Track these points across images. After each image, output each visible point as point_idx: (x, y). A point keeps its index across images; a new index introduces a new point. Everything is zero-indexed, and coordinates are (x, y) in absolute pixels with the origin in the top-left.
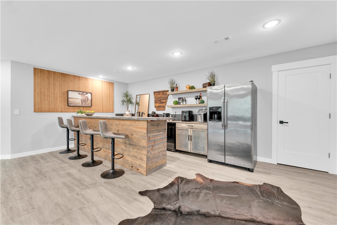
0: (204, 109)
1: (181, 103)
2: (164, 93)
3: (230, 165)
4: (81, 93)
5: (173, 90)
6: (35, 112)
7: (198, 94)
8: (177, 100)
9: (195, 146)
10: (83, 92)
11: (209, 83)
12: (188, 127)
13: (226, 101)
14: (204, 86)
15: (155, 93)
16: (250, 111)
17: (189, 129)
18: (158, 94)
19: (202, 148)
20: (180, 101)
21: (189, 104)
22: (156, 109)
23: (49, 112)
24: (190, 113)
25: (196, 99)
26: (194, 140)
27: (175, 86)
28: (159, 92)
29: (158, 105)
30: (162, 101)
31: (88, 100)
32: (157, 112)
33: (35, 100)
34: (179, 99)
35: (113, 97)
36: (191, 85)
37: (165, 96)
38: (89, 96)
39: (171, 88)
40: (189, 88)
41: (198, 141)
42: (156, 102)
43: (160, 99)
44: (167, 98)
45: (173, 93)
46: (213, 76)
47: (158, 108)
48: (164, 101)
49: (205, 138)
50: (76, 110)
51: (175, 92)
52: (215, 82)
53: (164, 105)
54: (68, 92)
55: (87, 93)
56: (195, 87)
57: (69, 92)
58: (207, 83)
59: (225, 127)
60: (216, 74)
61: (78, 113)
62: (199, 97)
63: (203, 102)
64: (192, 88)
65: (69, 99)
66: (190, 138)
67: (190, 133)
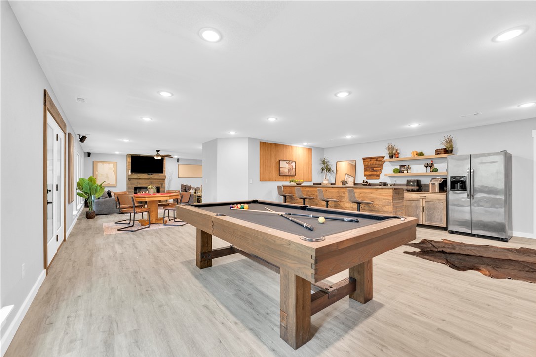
0: (438, 177)
1: (405, 172)
2: (378, 159)
3: (478, 235)
4: (288, 162)
5: (391, 157)
6: (260, 181)
7: (429, 162)
8: (398, 167)
9: (430, 217)
10: (290, 161)
11: (445, 149)
12: (419, 197)
13: (472, 170)
14: (438, 152)
15: (364, 159)
16: (503, 180)
17: (421, 200)
18: (369, 160)
19: (439, 220)
20: (403, 169)
21: (415, 172)
22: (365, 177)
23: (268, 181)
24: (418, 182)
25: (427, 167)
26: (428, 211)
27: (394, 152)
28: (371, 159)
29: (368, 173)
30: (375, 169)
31: (293, 168)
32: (370, 182)
33: (260, 170)
34: (401, 166)
35: (312, 165)
36: (419, 151)
37: (380, 163)
38: (293, 164)
39: (390, 154)
40: (416, 155)
41: (434, 212)
42: (366, 169)
43: (373, 166)
44: (382, 165)
45: (392, 160)
46: (450, 141)
47: (369, 176)
48: (379, 169)
49: (443, 210)
50: (288, 180)
51: (394, 159)
52: (452, 148)
53: (378, 173)
54: (279, 161)
55: (292, 162)
56: (424, 153)
57: (281, 162)
58: (442, 149)
59: (471, 196)
60: (453, 139)
61: (290, 182)
62: (430, 165)
63: (437, 170)
64: (421, 154)
65: (281, 169)
66: (423, 209)
67: (422, 203)
